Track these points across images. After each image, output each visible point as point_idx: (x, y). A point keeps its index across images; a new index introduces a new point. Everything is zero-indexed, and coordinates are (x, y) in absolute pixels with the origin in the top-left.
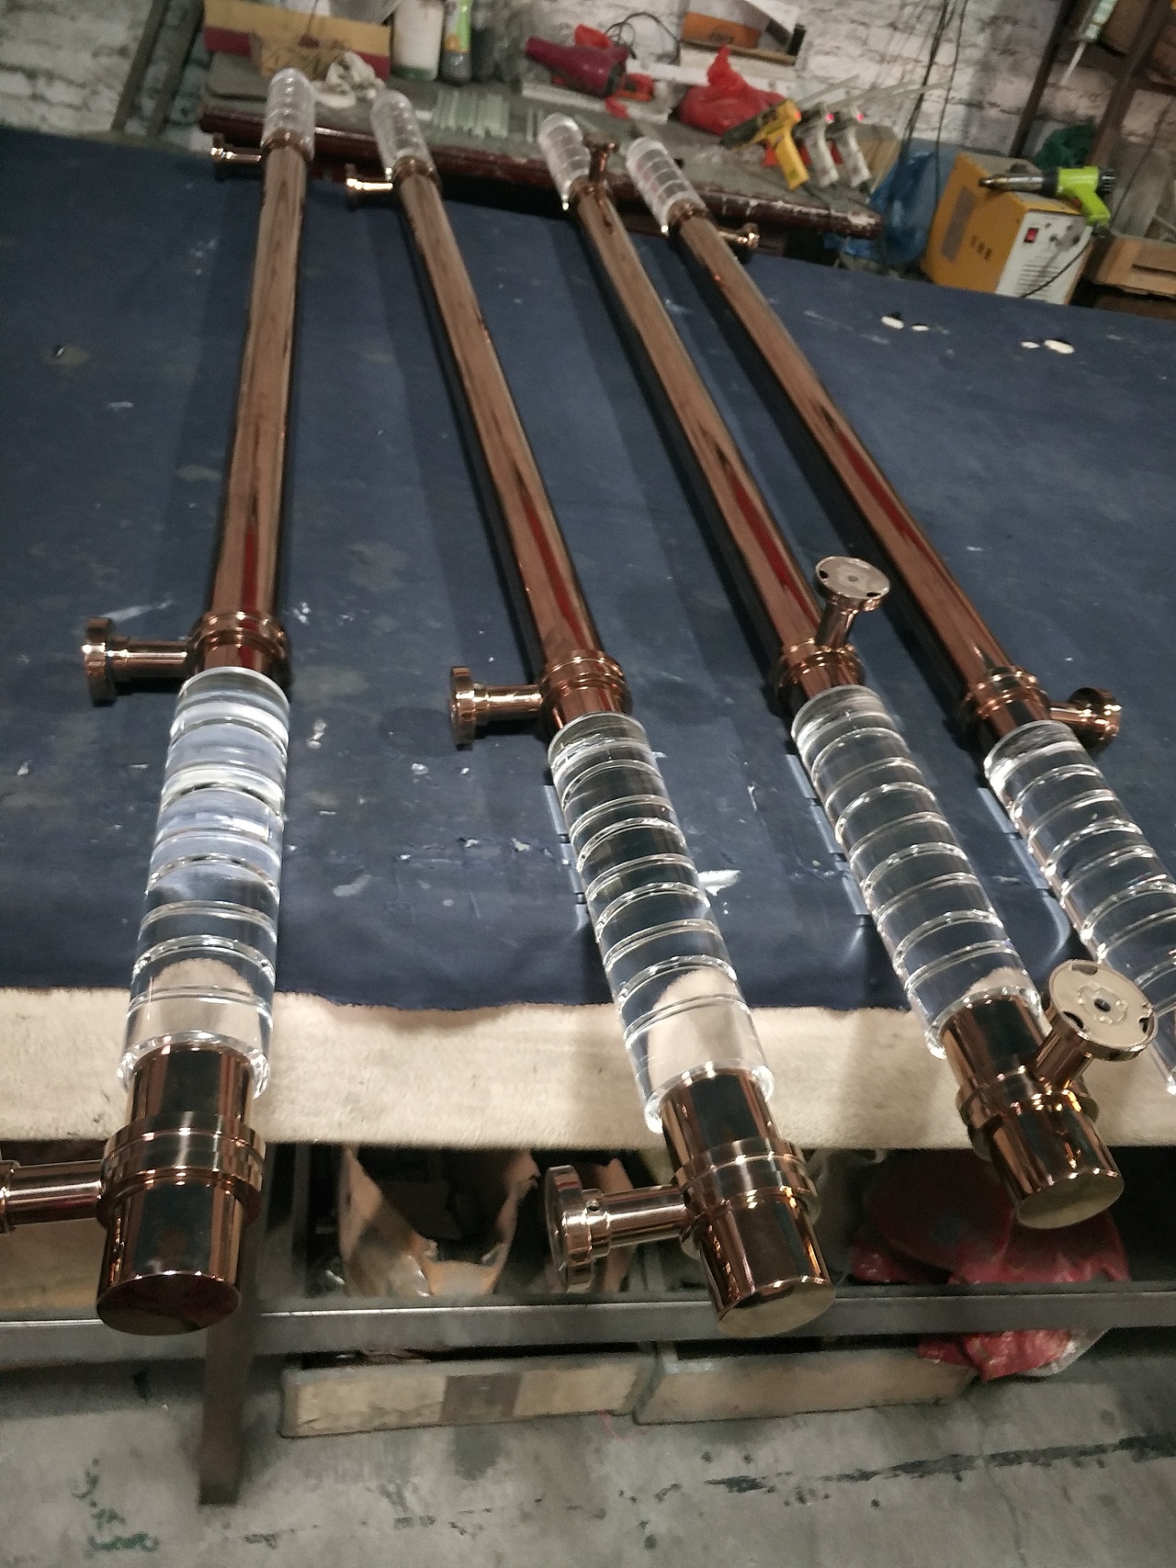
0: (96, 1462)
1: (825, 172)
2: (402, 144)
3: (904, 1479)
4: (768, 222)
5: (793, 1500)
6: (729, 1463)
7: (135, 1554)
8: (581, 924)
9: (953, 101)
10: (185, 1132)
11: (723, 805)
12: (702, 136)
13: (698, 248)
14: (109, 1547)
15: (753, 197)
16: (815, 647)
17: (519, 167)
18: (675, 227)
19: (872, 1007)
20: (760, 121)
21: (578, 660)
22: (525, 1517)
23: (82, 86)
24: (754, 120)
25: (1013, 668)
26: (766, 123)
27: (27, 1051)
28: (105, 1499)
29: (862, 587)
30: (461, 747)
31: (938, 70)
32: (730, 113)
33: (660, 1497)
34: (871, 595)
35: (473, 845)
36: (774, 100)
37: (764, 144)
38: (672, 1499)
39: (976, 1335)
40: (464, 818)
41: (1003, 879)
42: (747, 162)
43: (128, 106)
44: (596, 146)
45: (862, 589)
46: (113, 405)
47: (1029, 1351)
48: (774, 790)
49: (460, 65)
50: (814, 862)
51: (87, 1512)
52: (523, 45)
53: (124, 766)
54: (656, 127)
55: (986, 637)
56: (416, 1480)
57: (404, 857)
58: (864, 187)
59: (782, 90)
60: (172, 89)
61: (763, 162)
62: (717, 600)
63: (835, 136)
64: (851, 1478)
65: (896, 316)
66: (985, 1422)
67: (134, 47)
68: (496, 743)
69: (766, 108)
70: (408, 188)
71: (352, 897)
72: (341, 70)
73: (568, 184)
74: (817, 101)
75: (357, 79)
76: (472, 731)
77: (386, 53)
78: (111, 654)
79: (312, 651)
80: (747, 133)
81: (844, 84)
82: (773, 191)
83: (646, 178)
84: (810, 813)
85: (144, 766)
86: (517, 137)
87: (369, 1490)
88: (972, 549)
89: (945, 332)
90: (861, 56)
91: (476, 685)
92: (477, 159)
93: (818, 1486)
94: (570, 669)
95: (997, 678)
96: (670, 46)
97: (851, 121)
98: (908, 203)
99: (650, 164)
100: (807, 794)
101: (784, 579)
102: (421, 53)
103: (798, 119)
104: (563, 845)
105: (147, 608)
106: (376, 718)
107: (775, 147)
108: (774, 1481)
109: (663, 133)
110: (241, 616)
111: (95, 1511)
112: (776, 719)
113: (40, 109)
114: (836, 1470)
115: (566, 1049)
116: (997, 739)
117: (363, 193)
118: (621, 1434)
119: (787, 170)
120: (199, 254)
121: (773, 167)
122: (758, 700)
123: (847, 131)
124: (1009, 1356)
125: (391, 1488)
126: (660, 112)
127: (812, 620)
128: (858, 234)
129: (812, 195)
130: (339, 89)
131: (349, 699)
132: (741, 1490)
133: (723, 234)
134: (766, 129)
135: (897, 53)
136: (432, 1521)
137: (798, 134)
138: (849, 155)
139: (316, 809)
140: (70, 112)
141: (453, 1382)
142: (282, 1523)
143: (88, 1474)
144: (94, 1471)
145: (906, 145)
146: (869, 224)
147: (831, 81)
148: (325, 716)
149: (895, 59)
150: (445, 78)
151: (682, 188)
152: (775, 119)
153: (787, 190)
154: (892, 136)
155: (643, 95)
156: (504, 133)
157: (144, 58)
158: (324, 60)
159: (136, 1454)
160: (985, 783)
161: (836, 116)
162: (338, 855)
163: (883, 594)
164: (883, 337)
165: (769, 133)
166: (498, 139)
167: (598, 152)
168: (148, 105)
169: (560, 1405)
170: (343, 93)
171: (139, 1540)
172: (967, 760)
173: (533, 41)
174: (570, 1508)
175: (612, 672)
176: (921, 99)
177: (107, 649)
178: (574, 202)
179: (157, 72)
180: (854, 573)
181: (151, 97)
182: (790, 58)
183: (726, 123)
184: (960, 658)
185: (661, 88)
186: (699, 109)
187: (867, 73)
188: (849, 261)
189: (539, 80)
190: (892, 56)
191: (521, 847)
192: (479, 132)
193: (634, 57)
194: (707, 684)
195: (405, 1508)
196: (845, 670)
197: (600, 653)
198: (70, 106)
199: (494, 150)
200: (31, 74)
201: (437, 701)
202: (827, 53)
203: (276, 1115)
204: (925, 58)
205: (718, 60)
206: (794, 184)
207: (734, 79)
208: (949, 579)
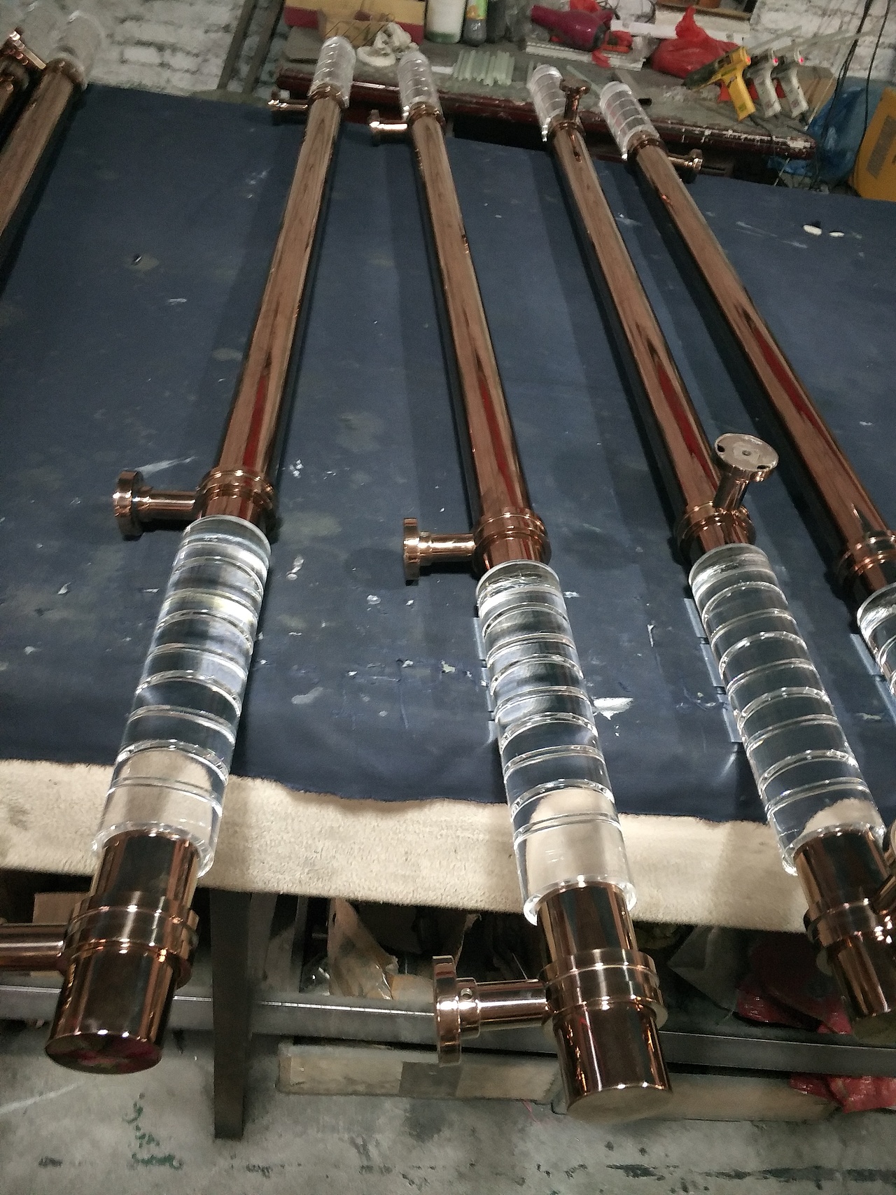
0: (142, 1096)
1: (770, 105)
2: (418, 93)
3: (772, 1181)
4: (717, 149)
5: (678, 1187)
6: (628, 1153)
7: (165, 1170)
8: (491, 739)
9: (883, 46)
10: (132, 909)
11: (625, 640)
12: (670, 79)
13: (651, 173)
14: (147, 1162)
15: (707, 128)
16: (714, 509)
17: (518, 108)
18: (633, 154)
19: (742, 821)
20: (716, 65)
21: (508, 515)
22: (461, 1176)
23: (197, 55)
24: (712, 64)
25: (889, 533)
26: (721, 67)
27: (59, 807)
28: (145, 1124)
29: (754, 460)
30: (409, 583)
31: (871, 20)
32: (694, 60)
33: (569, 1174)
34: (762, 467)
35: (409, 666)
36: (730, 48)
37: (719, 84)
38: (579, 1177)
39: (840, 1077)
40: (404, 642)
41: (866, 717)
42: (704, 99)
43: (230, 71)
44: (570, 90)
45: (753, 462)
46: (172, 300)
47: (885, 1092)
48: (670, 628)
49: (478, 32)
50: (699, 694)
51: (132, 1134)
52: (529, 13)
53: (140, 590)
54: (631, 72)
55: (866, 502)
56: (378, 1136)
57: (352, 674)
58: (803, 117)
59: (737, 40)
60: (262, 57)
61: (718, 98)
62: (637, 464)
63: (780, 76)
64: (729, 1176)
65: (816, 225)
66: (844, 1143)
67: (234, 24)
68: (438, 579)
69: (723, 54)
70: (418, 127)
71: (306, 705)
72: (385, 37)
73: (549, 120)
74: (766, 47)
75: (397, 44)
76: (417, 571)
77: (422, 23)
78: (137, 499)
79: (300, 500)
80: (706, 75)
81: (789, 33)
82: (724, 122)
83: (613, 114)
84: (700, 650)
85: (155, 590)
86: (519, 85)
87: (341, 1139)
88: (864, 424)
89: (859, 237)
90: (806, 11)
91: (423, 534)
92: (486, 104)
93: (700, 1181)
94: (500, 522)
95: (873, 540)
96: (647, 8)
97: (794, 63)
98: (840, 130)
99: (618, 102)
100: (699, 633)
101: (693, 448)
102: (448, 22)
103: (749, 63)
104: (483, 669)
105: (175, 462)
106: (344, 556)
107: (728, 86)
108: (665, 1172)
109: (637, 78)
110: (239, 473)
111: (138, 1134)
112: (679, 567)
113: (167, 74)
114: (715, 1168)
115: (481, 836)
116: (870, 593)
117: (383, 132)
118: (541, 1118)
119: (737, 104)
120: (253, 182)
121: (727, 103)
122: (665, 550)
123: (789, 72)
124: (867, 1095)
125: (360, 1142)
126: (636, 61)
127: (714, 485)
128: (795, 155)
129: (757, 124)
130: (383, 52)
131: (324, 539)
132: (636, 1175)
133: (670, 158)
134: (722, 71)
135: (836, 8)
136: (388, 1170)
137: (749, 76)
138: (791, 91)
139: (286, 630)
140: (188, 75)
141: (408, 1067)
142: (275, 1158)
143: (135, 1105)
144: (141, 1103)
145: (840, 83)
146: (805, 148)
147: (779, 33)
148: (303, 553)
149: (835, 12)
150: (466, 41)
151: (641, 122)
152: (729, 62)
153: (737, 120)
154: (829, 74)
155: (624, 48)
156: (509, 82)
157: (242, 34)
158: (373, 29)
159: (171, 1093)
160: (857, 630)
161: (782, 60)
162: (299, 670)
163: (771, 467)
164: (801, 242)
165: (722, 76)
166: (502, 87)
167: (572, 94)
168: (244, 69)
169: (492, 1091)
170: (386, 55)
171: (168, 1160)
172: (843, 609)
173: (537, 8)
174: (497, 1174)
175: (536, 526)
176: (855, 44)
177: (133, 496)
178: (552, 135)
179: (252, 42)
180: (747, 448)
181: (247, 63)
182: (746, 15)
183: (689, 68)
184: (843, 521)
185: (638, 42)
186: (667, 57)
187: (810, 25)
188: (787, 179)
189: (541, 40)
190: (832, 10)
191: (447, 669)
192: (489, 82)
193: (618, 18)
194: (622, 535)
195: (368, 1157)
196: (738, 529)
197: (527, 510)
198: (187, 71)
199: (499, 95)
200: (161, 48)
201: (392, 544)
202: (777, 10)
203: (251, 871)
204: (861, 11)
205: (684, 18)
206: (742, 115)
207: (699, 32)
208: (838, 453)
